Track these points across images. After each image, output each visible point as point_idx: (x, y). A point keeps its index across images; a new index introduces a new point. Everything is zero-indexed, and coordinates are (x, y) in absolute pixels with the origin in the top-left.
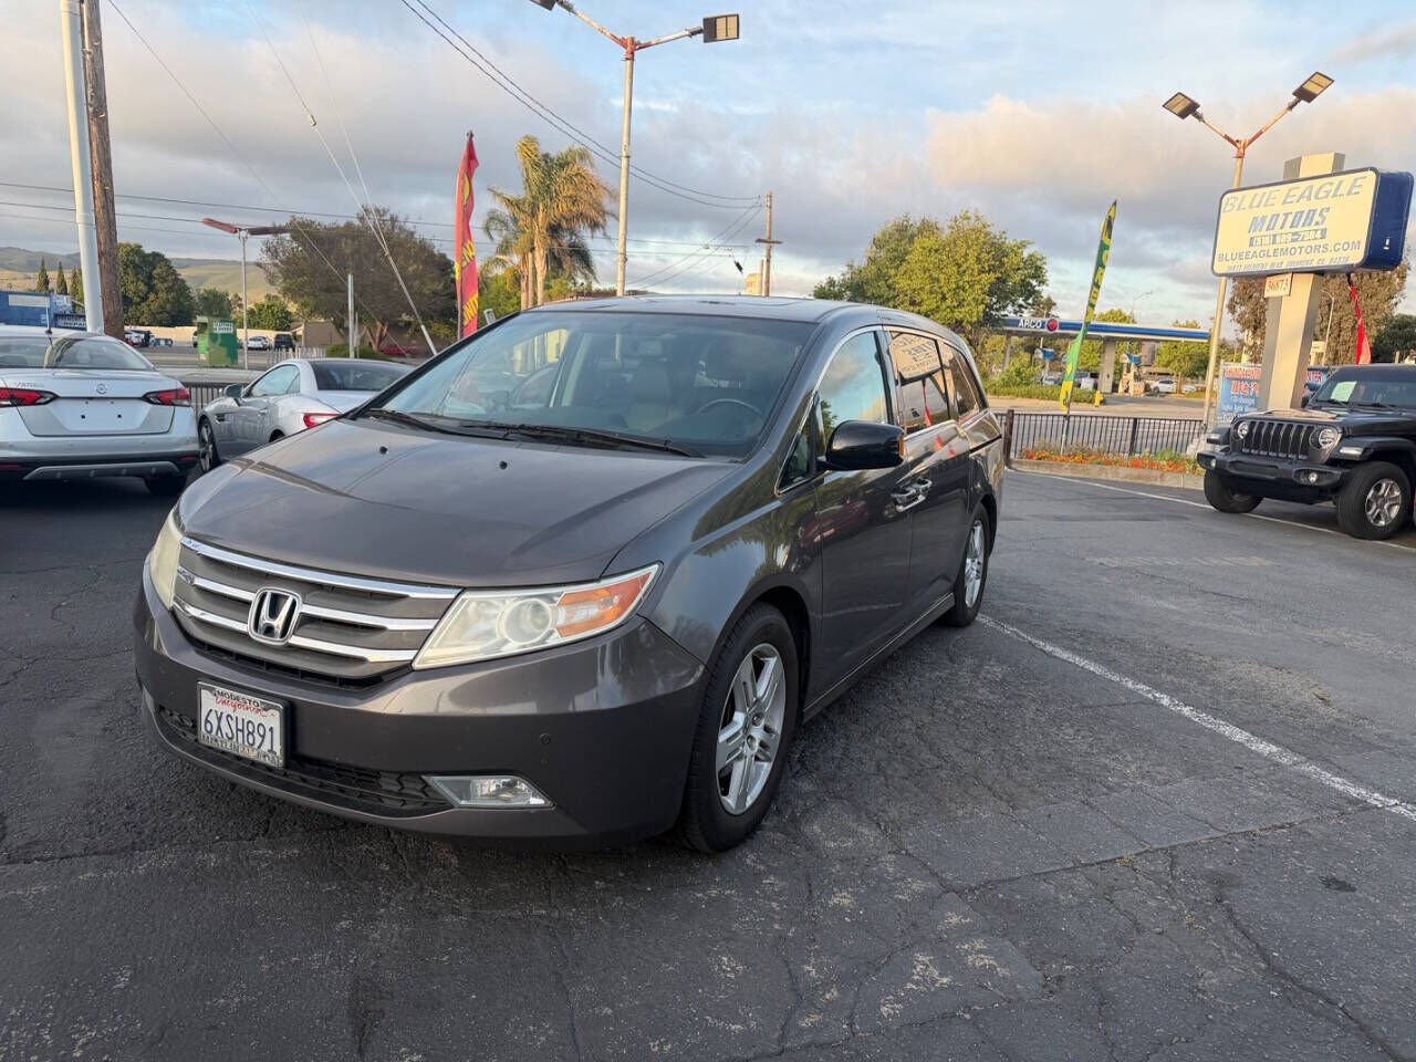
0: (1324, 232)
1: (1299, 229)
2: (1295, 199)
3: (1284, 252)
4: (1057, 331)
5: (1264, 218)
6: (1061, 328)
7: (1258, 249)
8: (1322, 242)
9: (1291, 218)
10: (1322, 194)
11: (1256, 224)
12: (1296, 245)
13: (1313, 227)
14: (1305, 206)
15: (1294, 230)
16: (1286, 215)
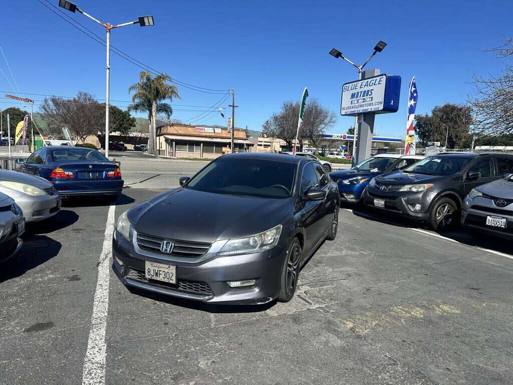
0: (372, 98)
1: (365, 97)
2: (363, 86)
3: (361, 106)
4: (347, 139)
5: (355, 93)
6: (348, 138)
7: (353, 105)
8: (371, 102)
9: (362, 93)
10: (371, 84)
11: (353, 96)
12: (364, 103)
13: (369, 96)
14: (367, 89)
15: (363, 98)
16: (361, 92)
